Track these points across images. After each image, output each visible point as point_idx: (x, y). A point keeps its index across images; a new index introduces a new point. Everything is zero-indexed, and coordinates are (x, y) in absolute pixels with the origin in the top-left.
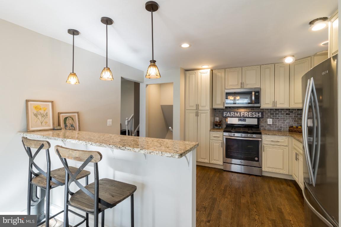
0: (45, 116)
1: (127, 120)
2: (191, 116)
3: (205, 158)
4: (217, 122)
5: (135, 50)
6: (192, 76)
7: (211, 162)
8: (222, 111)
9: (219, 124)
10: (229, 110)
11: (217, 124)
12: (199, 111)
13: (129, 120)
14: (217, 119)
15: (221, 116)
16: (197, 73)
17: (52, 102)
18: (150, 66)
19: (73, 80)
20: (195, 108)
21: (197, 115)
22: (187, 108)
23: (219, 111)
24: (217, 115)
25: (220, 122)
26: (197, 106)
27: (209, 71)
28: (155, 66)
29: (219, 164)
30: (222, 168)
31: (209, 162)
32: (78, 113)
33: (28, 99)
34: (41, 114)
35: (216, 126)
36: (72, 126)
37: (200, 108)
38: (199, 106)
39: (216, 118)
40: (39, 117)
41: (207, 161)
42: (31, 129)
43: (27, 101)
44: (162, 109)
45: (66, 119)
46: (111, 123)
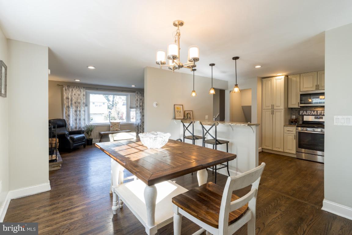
0: (180, 112)
1: (214, 118)
2: (267, 114)
3: (280, 147)
4: (293, 119)
5: (224, 72)
6: (268, 83)
7: (285, 151)
8: (299, 110)
9: (295, 121)
10: (306, 109)
11: (293, 121)
12: (274, 110)
13: (216, 117)
14: (294, 117)
15: (297, 115)
16: (272, 80)
17: (182, 105)
18: (235, 87)
19: (194, 94)
20: (271, 108)
21: (273, 113)
22: (264, 107)
23: (296, 110)
24: (294, 114)
25: (296, 119)
26: (273, 106)
27: (283, 77)
28: (237, 87)
29: (292, 153)
30: (295, 156)
31: (283, 151)
32: (192, 111)
33: (175, 104)
34: (179, 111)
35: (292, 122)
36: (190, 118)
37: (275, 108)
38: (275, 106)
39: (292, 116)
40: (178, 112)
41: (281, 150)
42: (176, 118)
43: (174, 105)
44: (243, 109)
45: (187, 114)
46: (208, 118)
